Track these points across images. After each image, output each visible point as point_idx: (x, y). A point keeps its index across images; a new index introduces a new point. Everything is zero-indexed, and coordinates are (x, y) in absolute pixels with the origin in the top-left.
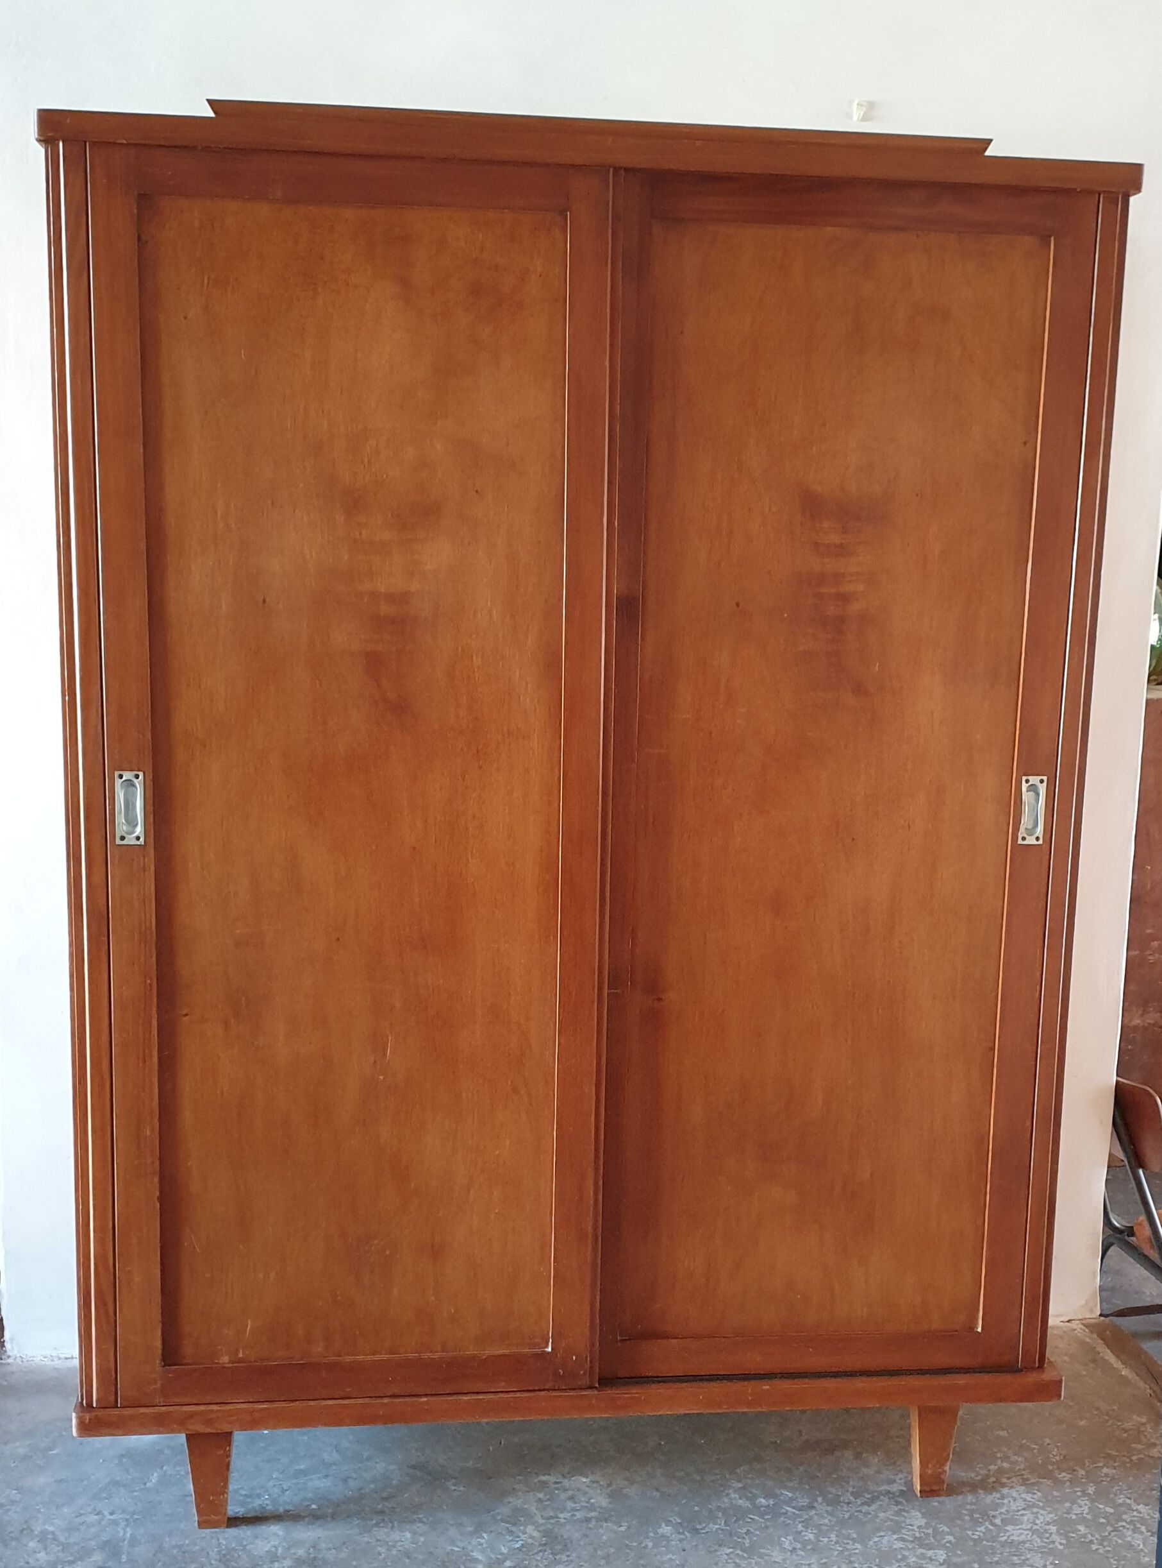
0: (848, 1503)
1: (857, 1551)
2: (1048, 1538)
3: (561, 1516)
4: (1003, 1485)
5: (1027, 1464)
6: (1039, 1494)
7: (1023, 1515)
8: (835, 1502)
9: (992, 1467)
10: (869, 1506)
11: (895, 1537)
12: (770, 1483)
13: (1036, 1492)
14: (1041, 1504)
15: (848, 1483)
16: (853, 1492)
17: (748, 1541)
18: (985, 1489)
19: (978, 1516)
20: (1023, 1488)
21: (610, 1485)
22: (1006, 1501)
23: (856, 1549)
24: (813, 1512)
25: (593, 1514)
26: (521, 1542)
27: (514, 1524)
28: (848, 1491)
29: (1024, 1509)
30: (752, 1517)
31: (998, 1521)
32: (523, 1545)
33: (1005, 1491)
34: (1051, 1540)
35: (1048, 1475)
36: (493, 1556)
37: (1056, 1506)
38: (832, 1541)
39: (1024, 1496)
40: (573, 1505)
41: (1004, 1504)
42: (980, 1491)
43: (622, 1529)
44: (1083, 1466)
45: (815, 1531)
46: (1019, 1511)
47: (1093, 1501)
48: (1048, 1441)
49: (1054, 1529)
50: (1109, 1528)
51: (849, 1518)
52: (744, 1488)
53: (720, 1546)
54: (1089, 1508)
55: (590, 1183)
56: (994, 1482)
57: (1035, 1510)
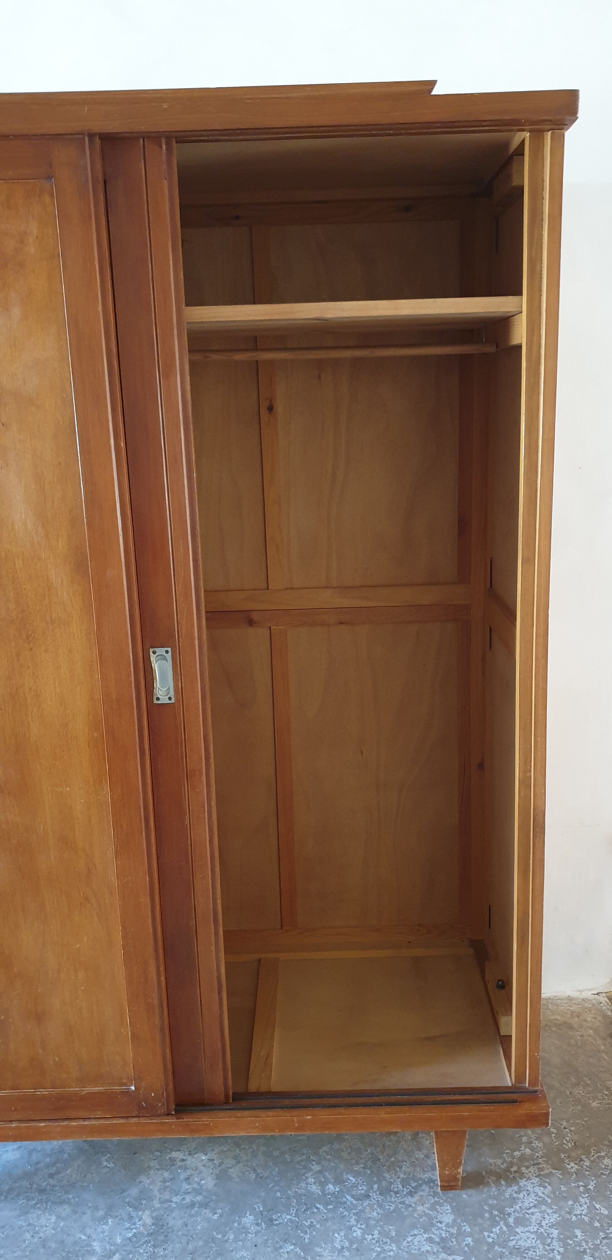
0: (396, 1193)
1: (392, 1253)
2: (549, 1245)
3: (175, 1199)
4: (522, 1176)
5: (545, 1151)
6: (549, 1188)
7: (533, 1214)
8: (385, 1191)
9: (516, 1153)
10: (412, 1196)
11: (426, 1236)
12: (342, 1166)
13: (547, 1185)
14: (549, 1201)
15: (401, 1168)
16: (403, 1178)
17: (308, 1236)
18: (507, 1179)
19: (496, 1213)
20: (538, 1179)
21: (220, 1164)
22: (521, 1196)
23: (392, 1250)
24: (366, 1203)
25: (199, 1198)
26: (134, 1230)
27: (136, 1208)
28: (399, 1178)
29: (534, 1206)
30: (319, 1206)
31: (511, 1220)
32: (135, 1235)
33: (523, 1183)
34: (551, 1247)
35: (559, 1166)
36: (108, 1247)
37: (562, 1204)
38: (374, 1239)
39: (537, 1189)
40: (187, 1187)
41: (518, 1199)
42: (503, 1183)
43: (215, 1217)
44: (588, 1154)
45: (363, 1227)
46: (529, 1209)
47: (592, 1198)
48: (565, 1124)
49: (555, 1233)
50: (602, 1234)
51: (394, 1211)
52: (320, 1172)
53: (285, 1242)
54: (588, 1207)
55: (152, 969)
56: (515, 1172)
57: (544, 1208)
